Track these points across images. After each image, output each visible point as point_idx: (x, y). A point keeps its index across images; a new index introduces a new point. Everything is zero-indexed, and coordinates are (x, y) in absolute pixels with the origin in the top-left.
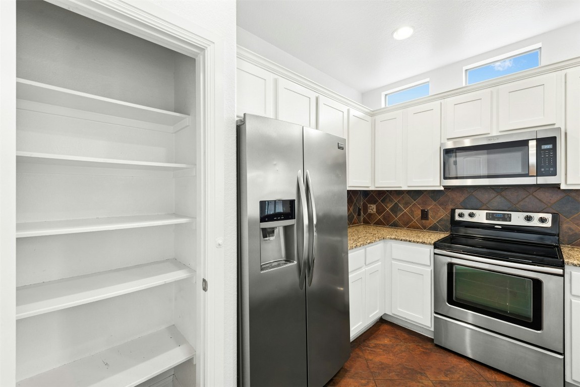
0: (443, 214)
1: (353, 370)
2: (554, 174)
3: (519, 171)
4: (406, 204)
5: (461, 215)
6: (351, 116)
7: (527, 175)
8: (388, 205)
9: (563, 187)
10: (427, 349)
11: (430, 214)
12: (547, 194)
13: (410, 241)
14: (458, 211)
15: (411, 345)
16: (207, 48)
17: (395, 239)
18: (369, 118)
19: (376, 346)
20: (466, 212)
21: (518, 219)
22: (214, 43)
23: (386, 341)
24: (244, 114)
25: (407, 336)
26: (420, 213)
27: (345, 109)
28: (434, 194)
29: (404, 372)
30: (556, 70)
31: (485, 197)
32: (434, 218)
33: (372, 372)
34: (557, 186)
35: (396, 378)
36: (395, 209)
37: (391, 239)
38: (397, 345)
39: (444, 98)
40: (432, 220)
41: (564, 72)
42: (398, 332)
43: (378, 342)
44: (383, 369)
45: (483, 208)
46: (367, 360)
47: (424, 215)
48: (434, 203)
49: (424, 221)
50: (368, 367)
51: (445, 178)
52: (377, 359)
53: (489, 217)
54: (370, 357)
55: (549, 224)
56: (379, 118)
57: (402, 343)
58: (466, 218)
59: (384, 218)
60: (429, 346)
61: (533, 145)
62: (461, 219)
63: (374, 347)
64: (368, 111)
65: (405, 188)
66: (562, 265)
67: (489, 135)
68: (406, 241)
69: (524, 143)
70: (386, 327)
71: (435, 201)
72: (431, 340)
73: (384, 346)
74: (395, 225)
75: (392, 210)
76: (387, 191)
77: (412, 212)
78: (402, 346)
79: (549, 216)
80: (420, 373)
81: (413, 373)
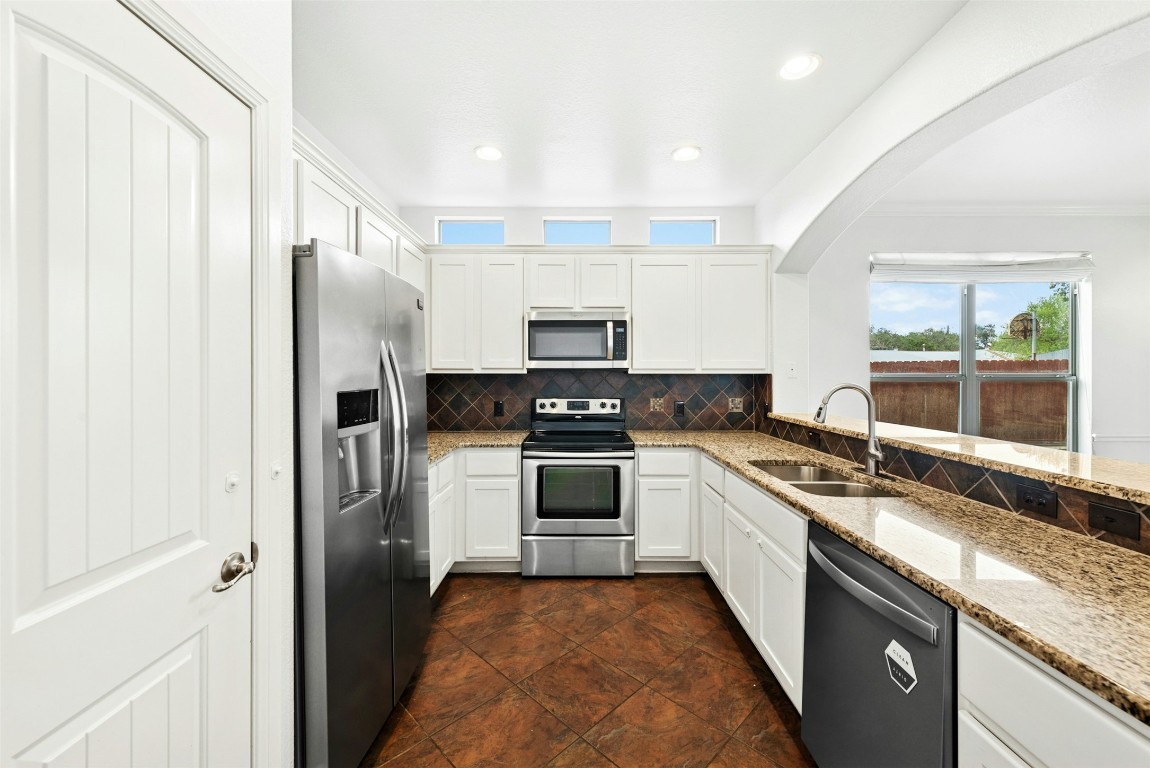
0: (521, 406)
1: (434, 651)
2: (625, 358)
3: (598, 354)
4: (474, 396)
5: (542, 406)
6: (402, 250)
7: (605, 359)
8: (447, 398)
9: (630, 372)
10: (515, 586)
11: (506, 407)
12: (616, 379)
13: (492, 446)
14: (539, 402)
15: (498, 589)
16: (255, 106)
17: (472, 446)
18: (422, 256)
19: (454, 608)
20: (547, 402)
21: (595, 407)
22: (267, 101)
23: (465, 597)
24: (312, 240)
25: (488, 581)
26: (492, 406)
27: (393, 234)
28: (512, 380)
29: (500, 620)
30: (625, 252)
31: (565, 382)
32: (510, 412)
33: (460, 640)
34: (625, 371)
35: (491, 631)
36: (458, 404)
37: (466, 446)
38: (480, 596)
39: (526, 252)
40: (509, 416)
41: (631, 256)
42: (476, 581)
43: (455, 603)
44: (473, 630)
45: (564, 395)
46: (448, 630)
47: (499, 410)
48: (510, 392)
49: (497, 418)
50: (453, 636)
51: (530, 358)
52: (462, 622)
53: (571, 406)
54: (451, 625)
55: (617, 411)
56: (436, 258)
57: (485, 592)
58: (548, 410)
59: (440, 418)
60: (517, 581)
61: (610, 325)
62: (542, 411)
63: (451, 611)
64: (422, 243)
65: (477, 371)
66: (632, 448)
67: (572, 310)
68: (487, 446)
69: (603, 324)
70: (458, 581)
71: (512, 389)
72: (518, 575)
73: (465, 603)
74: (458, 428)
75: (452, 404)
76: (446, 375)
77: (482, 406)
78: (485, 595)
79: (617, 402)
80: (517, 613)
81: (511, 617)
